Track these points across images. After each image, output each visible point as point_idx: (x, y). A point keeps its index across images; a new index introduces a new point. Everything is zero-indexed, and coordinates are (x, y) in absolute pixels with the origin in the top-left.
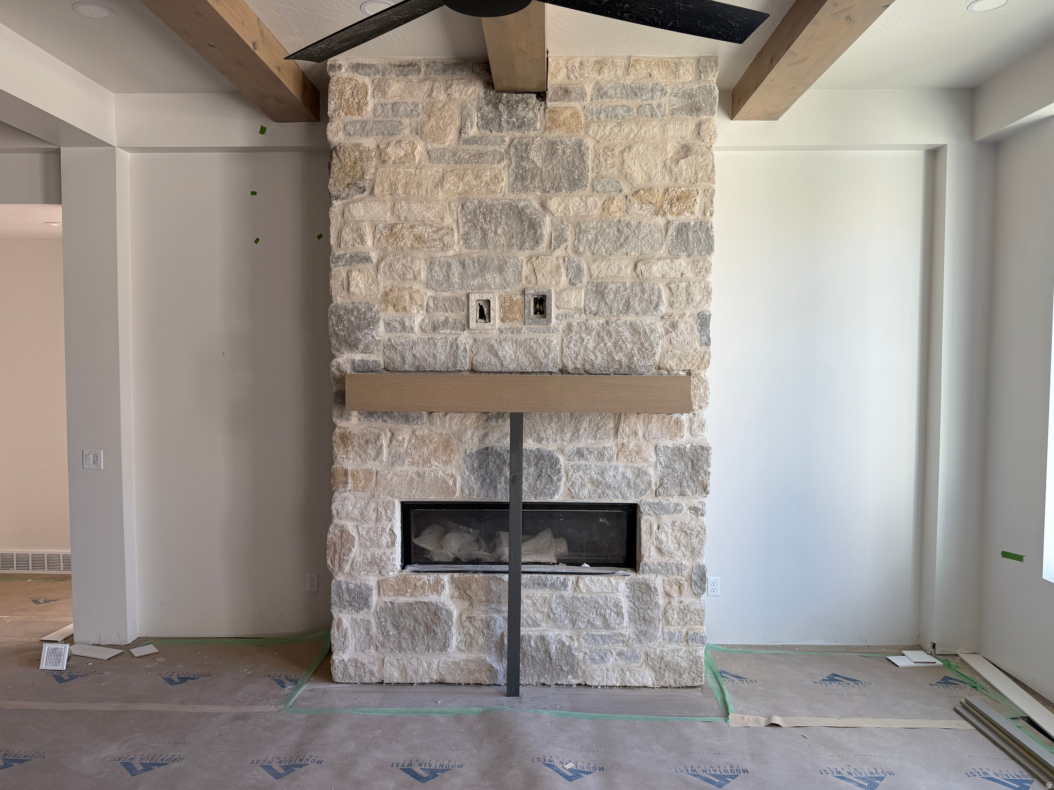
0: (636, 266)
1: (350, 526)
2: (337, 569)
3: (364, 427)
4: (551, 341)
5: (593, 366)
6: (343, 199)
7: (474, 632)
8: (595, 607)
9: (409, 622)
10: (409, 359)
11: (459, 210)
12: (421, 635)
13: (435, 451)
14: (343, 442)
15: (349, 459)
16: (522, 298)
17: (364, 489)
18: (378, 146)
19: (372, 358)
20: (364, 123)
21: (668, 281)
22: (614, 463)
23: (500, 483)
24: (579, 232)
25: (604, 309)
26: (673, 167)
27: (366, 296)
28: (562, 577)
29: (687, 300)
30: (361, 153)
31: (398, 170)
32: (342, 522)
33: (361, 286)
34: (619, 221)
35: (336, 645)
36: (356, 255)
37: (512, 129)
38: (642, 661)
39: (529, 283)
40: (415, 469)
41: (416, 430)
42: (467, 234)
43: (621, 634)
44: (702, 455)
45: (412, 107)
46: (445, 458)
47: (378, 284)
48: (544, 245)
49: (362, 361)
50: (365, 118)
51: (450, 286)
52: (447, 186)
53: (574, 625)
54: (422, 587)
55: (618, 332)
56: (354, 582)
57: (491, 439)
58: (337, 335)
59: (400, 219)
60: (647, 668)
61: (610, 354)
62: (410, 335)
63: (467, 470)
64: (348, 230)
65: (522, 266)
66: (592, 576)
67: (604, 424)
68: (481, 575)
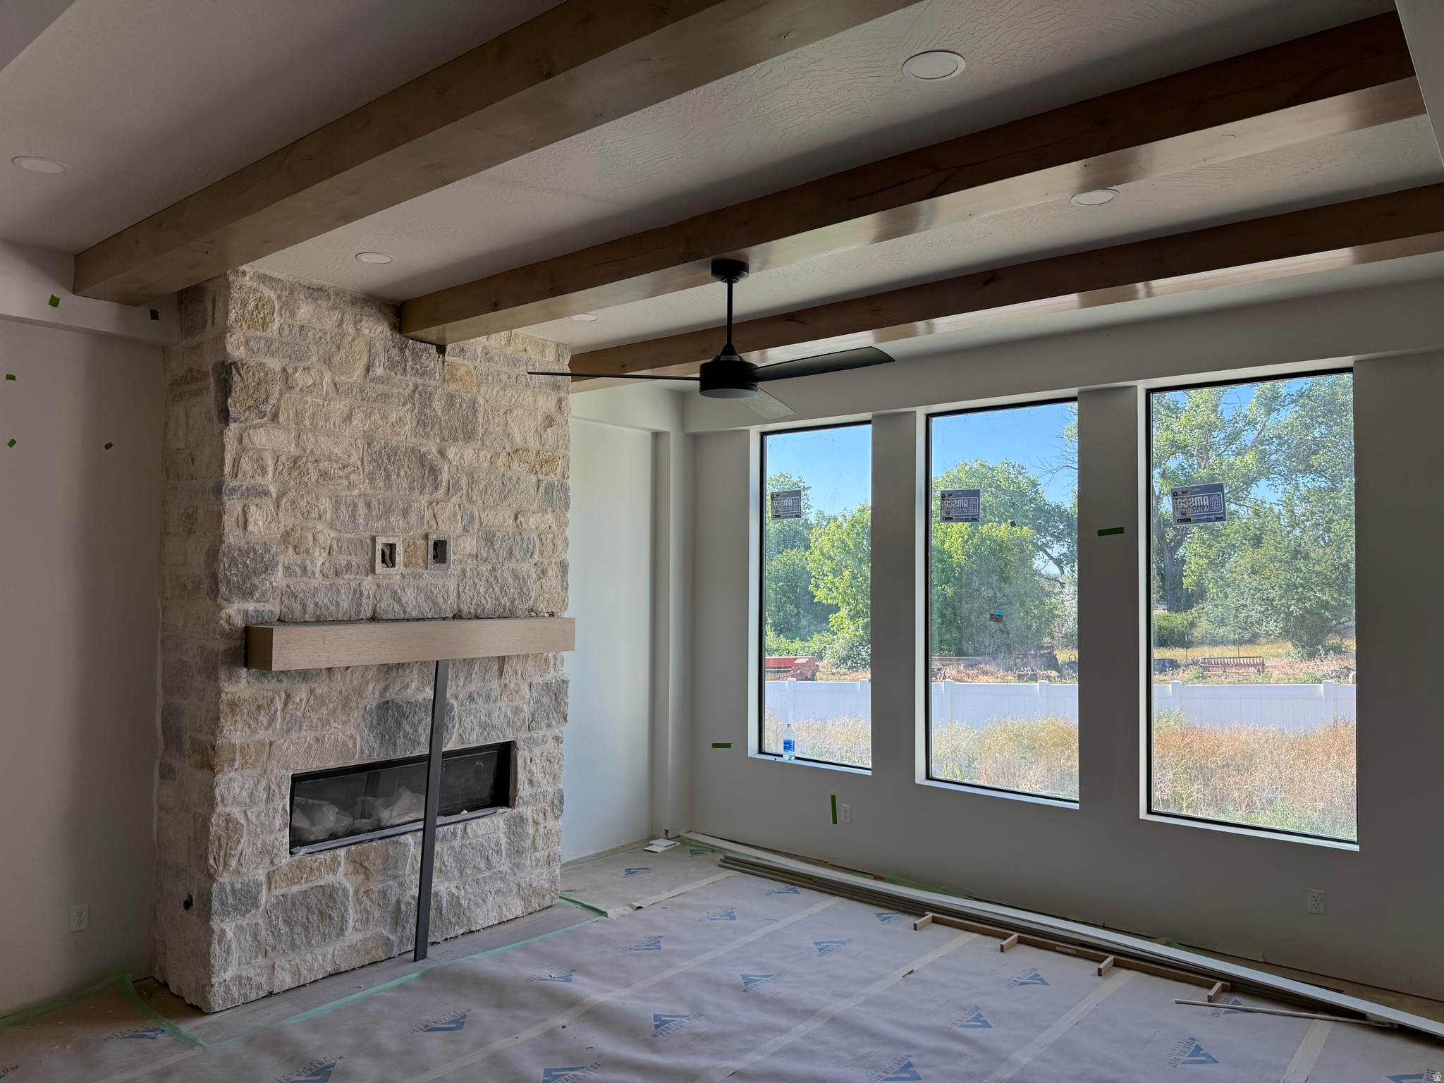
0: (516, 517)
1: (236, 812)
2: (221, 868)
3: (254, 691)
4: (449, 587)
5: (483, 610)
6: (241, 422)
7: (371, 907)
8: (480, 850)
9: (301, 913)
10: (311, 608)
11: (365, 448)
12: (315, 925)
13: (334, 711)
14: (232, 710)
15: (237, 731)
16: (425, 543)
17: (253, 766)
18: (284, 370)
19: (268, 607)
20: (269, 342)
21: (539, 532)
22: (498, 704)
23: (399, 737)
24: (472, 482)
25: (492, 555)
26: (542, 433)
27: (264, 535)
28: (452, 827)
29: (553, 550)
30: (266, 375)
31: (305, 398)
32: (227, 810)
33: (260, 524)
34: (503, 475)
35: (217, 963)
36: (254, 488)
37: (415, 375)
38: (514, 893)
39: (430, 528)
40: (313, 733)
41: (315, 689)
42: (372, 473)
43: (499, 871)
44: (563, 688)
45: (321, 334)
46: (344, 718)
47: (279, 523)
48: (442, 490)
49: (256, 611)
50: (270, 336)
51: (356, 527)
52: (355, 422)
53: (462, 873)
54: (318, 869)
55: (503, 578)
56: (240, 880)
57: (392, 691)
58: (229, 581)
59: (305, 451)
60: (519, 899)
61: (497, 599)
62: (311, 580)
63: (366, 728)
64: (247, 458)
65: (424, 511)
66: (478, 820)
67: (491, 666)
68: (379, 842)
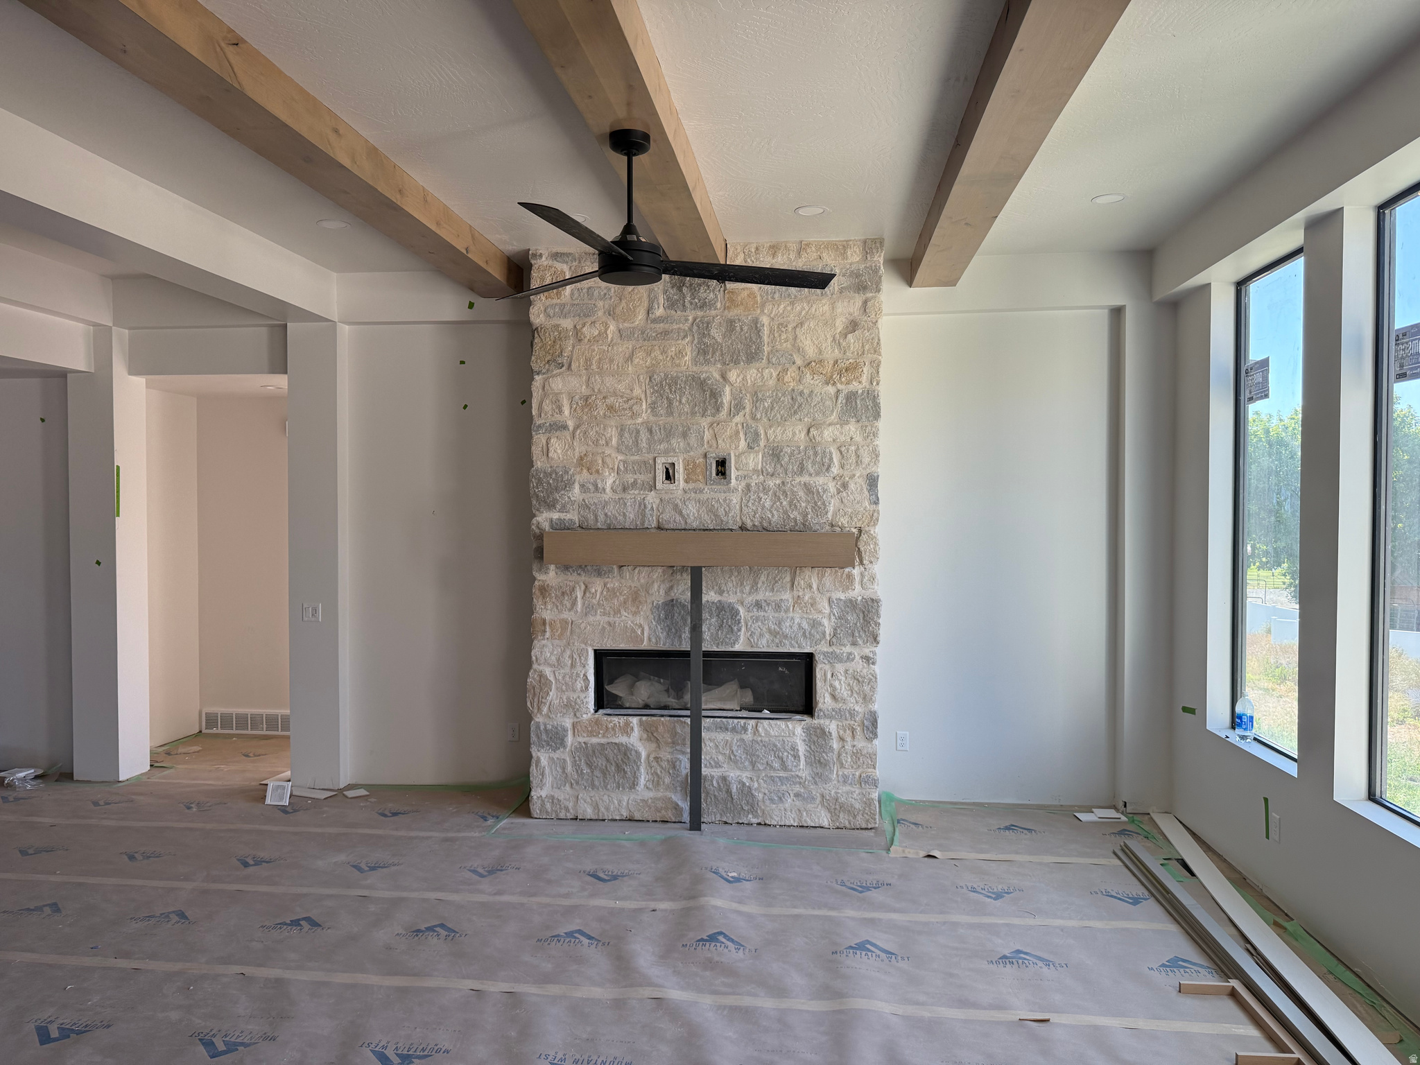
0: (809, 431)
1: (548, 671)
2: (536, 711)
3: (560, 580)
4: (731, 501)
5: (770, 523)
6: (544, 374)
7: (661, 772)
8: (773, 750)
9: (601, 762)
10: (601, 518)
11: (647, 382)
12: (612, 774)
13: (625, 603)
14: (542, 594)
15: (547, 609)
16: (704, 461)
17: (560, 638)
18: (575, 326)
19: (568, 516)
20: (563, 306)
21: (839, 444)
22: (791, 615)
23: (685, 632)
24: (756, 400)
25: (780, 470)
26: (841, 341)
27: (563, 460)
28: (742, 721)
29: (857, 462)
30: (560, 333)
31: (592, 347)
32: (541, 668)
33: (559, 452)
34: (793, 390)
35: (534, 781)
36: (555, 424)
37: (694, 309)
38: (818, 802)
39: (711, 447)
40: (607, 619)
41: (608, 582)
42: (654, 403)
43: (798, 776)
44: (872, 607)
45: (605, 291)
46: (634, 609)
47: (574, 450)
48: (724, 413)
49: (559, 519)
50: (564, 302)
51: (639, 450)
52: (636, 361)
53: (754, 767)
54: (613, 729)
55: (793, 492)
56: (551, 723)
57: (676, 591)
58: (537, 496)
59: (594, 391)
60: (823, 809)
61: (785, 512)
62: (602, 495)
63: (654, 620)
64: (547, 402)
65: (704, 432)
66: (771, 721)
67: (781, 577)
68: (668, 718)
